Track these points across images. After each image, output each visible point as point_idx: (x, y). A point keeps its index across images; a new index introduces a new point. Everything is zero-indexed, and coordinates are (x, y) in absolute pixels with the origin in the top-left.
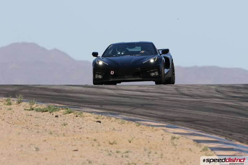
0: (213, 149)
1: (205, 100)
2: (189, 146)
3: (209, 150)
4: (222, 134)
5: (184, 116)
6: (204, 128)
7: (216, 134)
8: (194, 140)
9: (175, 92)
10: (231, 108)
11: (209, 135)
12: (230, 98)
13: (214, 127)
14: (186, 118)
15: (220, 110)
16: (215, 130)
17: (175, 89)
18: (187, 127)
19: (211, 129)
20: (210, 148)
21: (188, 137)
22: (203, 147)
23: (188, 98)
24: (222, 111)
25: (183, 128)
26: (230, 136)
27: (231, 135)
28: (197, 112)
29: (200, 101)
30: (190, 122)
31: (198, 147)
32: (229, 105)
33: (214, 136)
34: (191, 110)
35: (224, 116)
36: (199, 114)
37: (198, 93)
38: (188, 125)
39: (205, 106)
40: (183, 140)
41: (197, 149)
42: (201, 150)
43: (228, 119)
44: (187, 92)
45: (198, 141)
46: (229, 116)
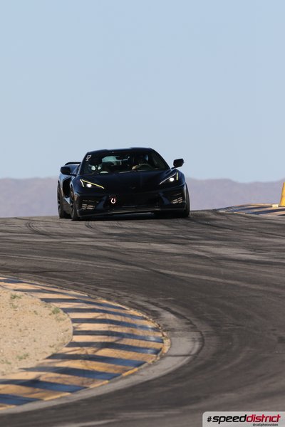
0: (66, 311)
1: (67, 240)
2: (34, 308)
3: (61, 312)
4: (84, 289)
5: (34, 264)
6: (59, 281)
7: (76, 290)
8: (42, 299)
9: (26, 229)
10: (102, 252)
11: (64, 291)
12: (104, 236)
13: (73, 280)
14: (35, 268)
15: (85, 255)
16: (75, 285)
17: (26, 224)
18: (35, 280)
19: (69, 283)
20: (62, 309)
21: (34, 294)
22: (52, 309)
23: (43, 238)
24: (89, 256)
25: (30, 282)
26: (94, 292)
27: (96, 290)
28: (53, 259)
29: (60, 242)
30: (41, 274)
31: (47, 308)
32: (101, 247)
33: (73, 292)
34: (44, 255)
35: (91, 263)
36: (55, 262)
37: (59, 229)
38: (38, 279)
39: (66, 250)
40: (26, 300)
41: (45, 311)
42: (50, 312)
43: (96, 268)
44: (43, 229)
45: (47, 301)
46: (98, 263)
